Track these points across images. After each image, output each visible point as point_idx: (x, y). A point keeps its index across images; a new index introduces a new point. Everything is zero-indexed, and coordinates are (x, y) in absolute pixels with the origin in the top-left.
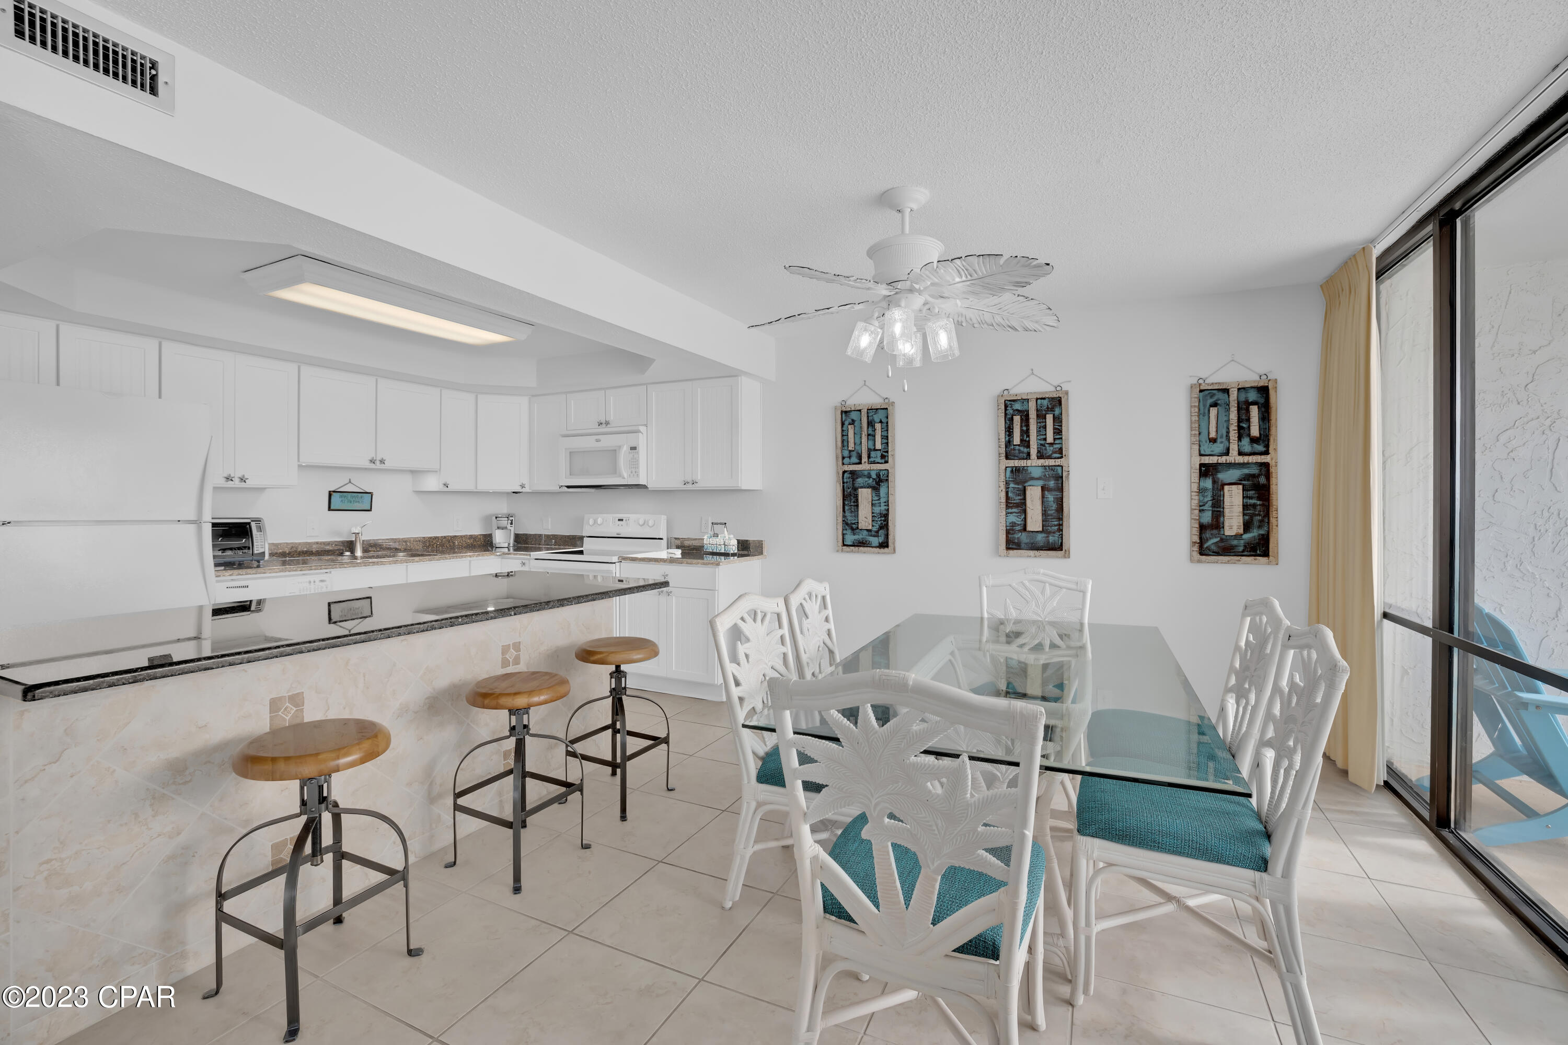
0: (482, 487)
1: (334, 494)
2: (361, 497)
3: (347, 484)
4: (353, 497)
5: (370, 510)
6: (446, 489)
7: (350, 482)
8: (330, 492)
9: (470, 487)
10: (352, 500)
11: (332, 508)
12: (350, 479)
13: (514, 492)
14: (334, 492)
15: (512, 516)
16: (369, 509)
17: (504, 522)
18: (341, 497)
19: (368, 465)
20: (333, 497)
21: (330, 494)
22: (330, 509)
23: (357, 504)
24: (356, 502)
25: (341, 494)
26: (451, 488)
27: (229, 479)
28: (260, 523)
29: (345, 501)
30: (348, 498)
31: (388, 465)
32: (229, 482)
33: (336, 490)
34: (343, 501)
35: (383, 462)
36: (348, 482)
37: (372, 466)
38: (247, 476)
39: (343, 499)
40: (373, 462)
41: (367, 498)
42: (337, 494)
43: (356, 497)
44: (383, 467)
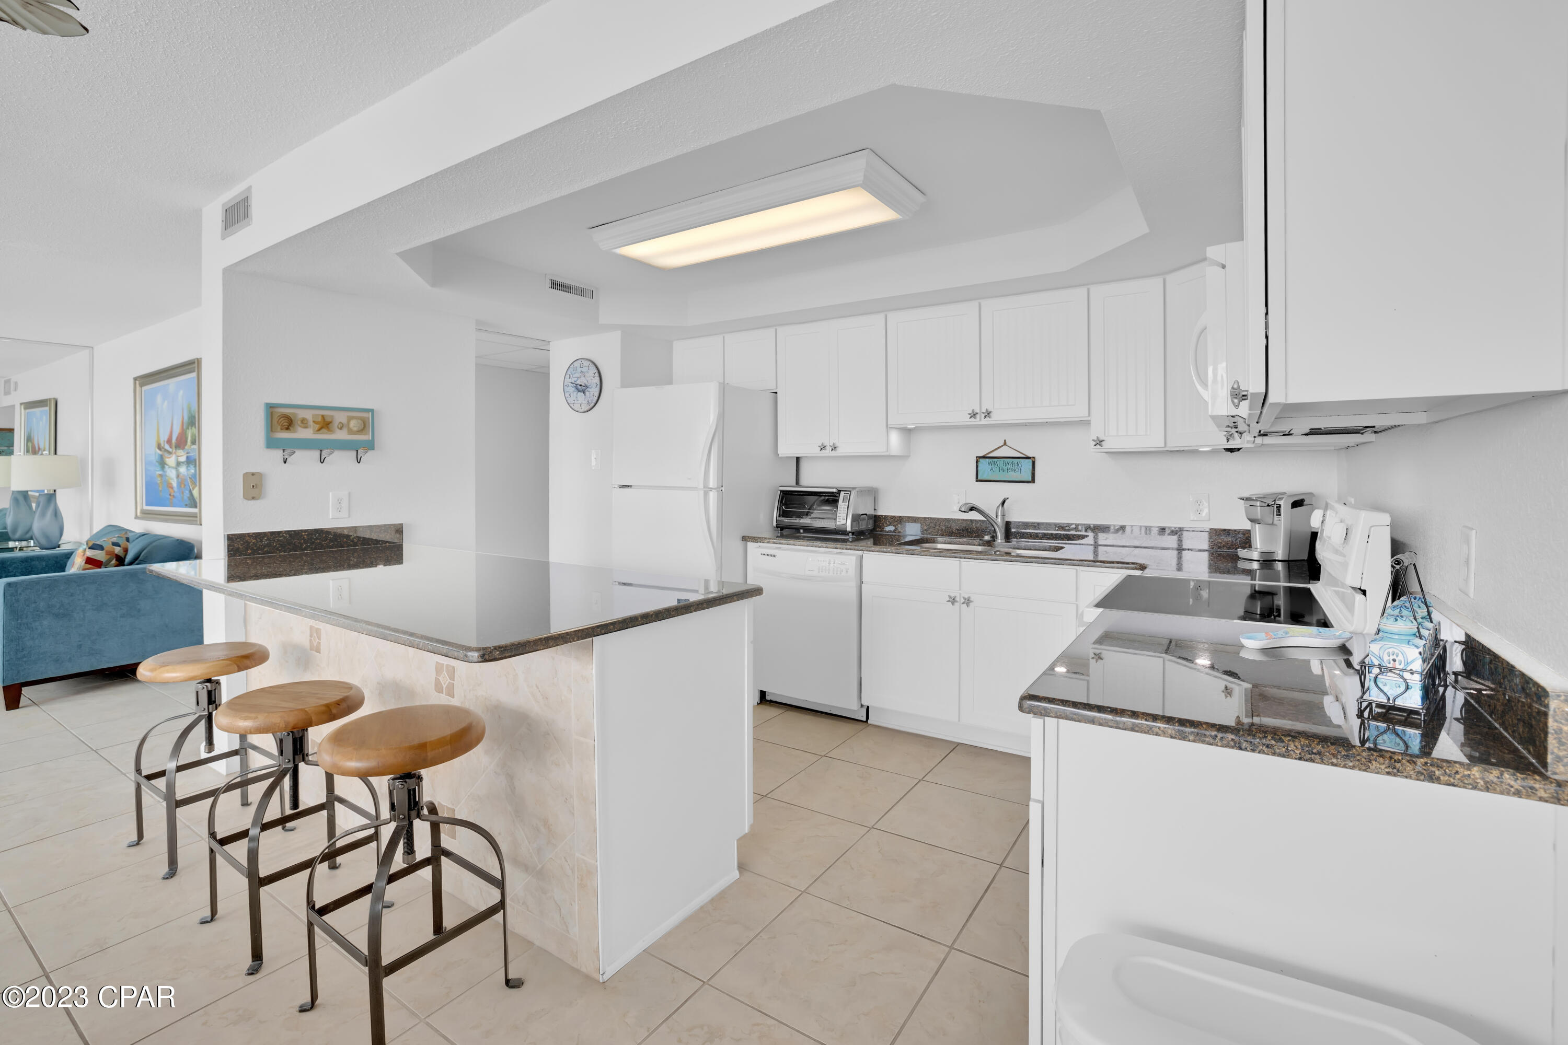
0: (1178, 444)
1: (981, 460)
2: (1018, 464)
3: (1001, 446)
4: (1008, 464)
5: (1032, 482)
6: (1100, 449)
7: (1005, 444)
8: (977, 457)
9: (1156, 442)
10: (1005, 468)
11: (979, 478)
12: (1005, 441)
13: (1225, 450)
14: (984, 457)
15: (1281, 499)
16: (1030, 479)
18: (990, 464)
19: (967, 420)
20: (980, 465)
21: (978, 459)
22: (977, 480)
23: (1014, 473)
24: (1011, 470)
25: (991, 460)
26: (1110, 446)
27: (823, 448)
28: (849, 492)
29: (997, 470)
30: (1001, 465)
31: (996, 418)
32: (823, 451)
33: (987, 454)
34: (994, 469)
35: (988, 414)
36: (1003, 444)
37: (973, 422)
38: (837, 444)
39: (993, 466)
40: (974, 415)
41: (1027, 464)
42: (987, 460)
43: (1013, 463)
44: (988, 421)
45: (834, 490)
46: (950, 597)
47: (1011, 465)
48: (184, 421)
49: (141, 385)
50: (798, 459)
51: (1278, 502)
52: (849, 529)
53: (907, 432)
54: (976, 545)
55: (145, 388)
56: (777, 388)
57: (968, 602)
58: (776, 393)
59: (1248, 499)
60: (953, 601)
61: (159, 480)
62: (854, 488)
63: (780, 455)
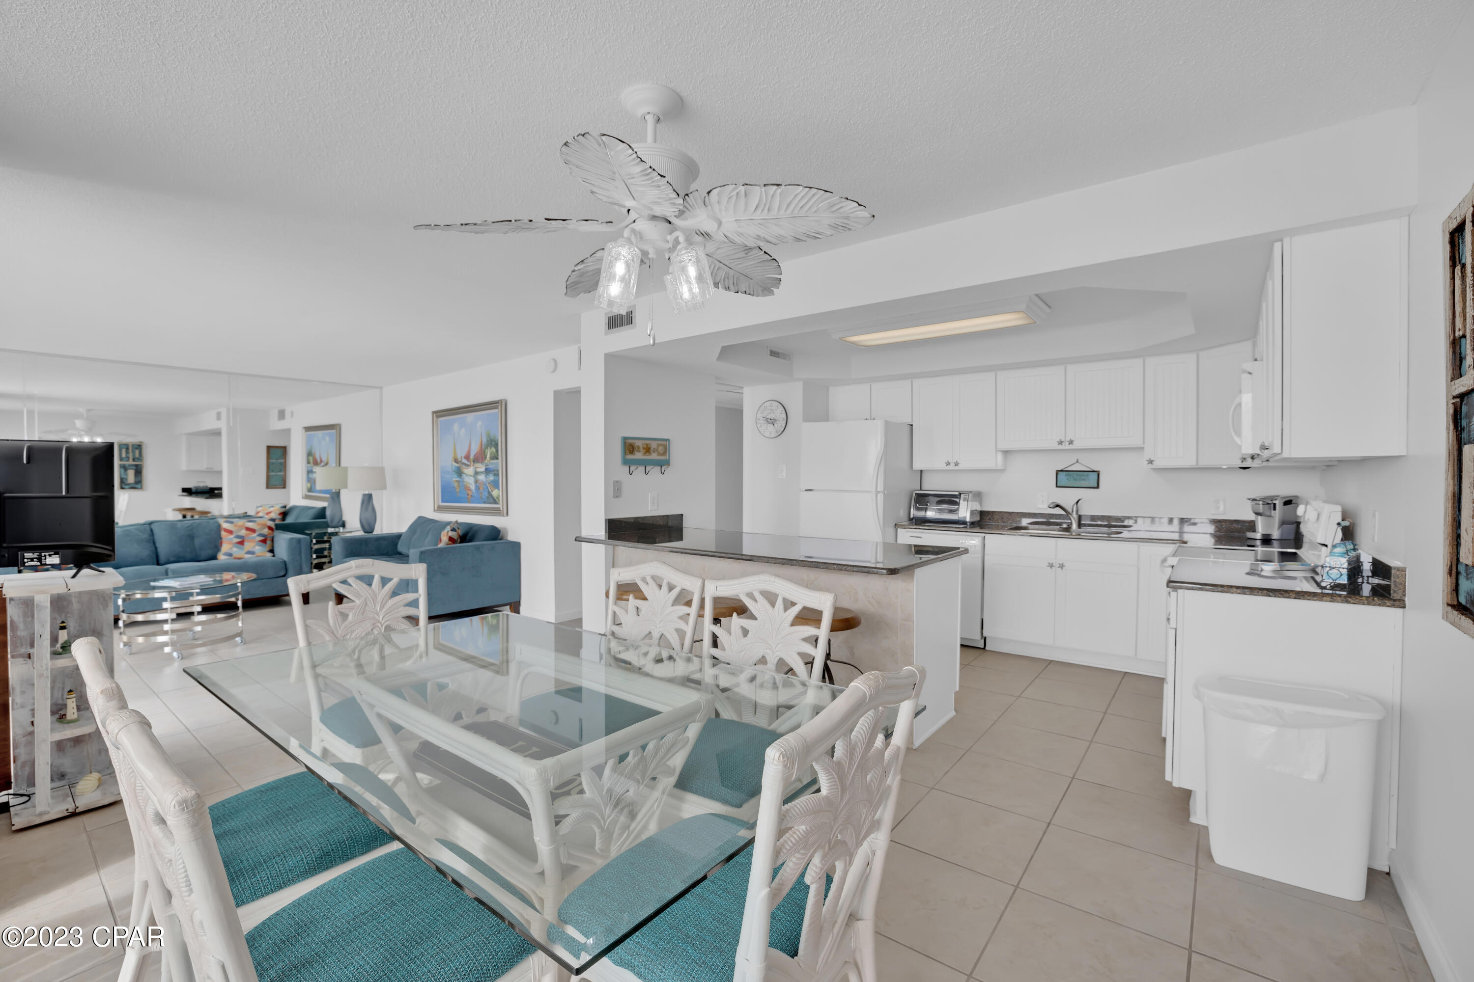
1: (1060, 473)
2: (1087, 475)
3: (1074, 464)
4: (1079, 475)
5: (1097, 488)
7: (1077, 462)
8: (1057, 471)
9: (1192, 463)
10: (1077, 478)
11: (1059, 485)
12: (1078, 459)
13: (1239, 468)
14: (1062, 471)
15: (1276, 500)
16: (1096, 486)
17: (1261, 508)
18: (1067, 475)
19: (1056, 446)
20: (1059, 476)
21: (1058, 472)
22: (1057, 486)
23: (1083, 482)
24: (1082, 480)
25: (1067, 473)
26: (1156, 464)
27: (948, 464)
28: (967, 495)
29: (1072, 479)
31: (1077, 445)
32: (948, 466)
33: (1064, 469)
34: (1069, 479)
35: (1071, 442)
36: (1075, 462)
37: (1060, 447)
38: (959, 462)
39: (1069, 477)
40: (1061, 443)
41: (1095, 475)
42: (1064, 472)
43: (1083, 475)
44: (1071, 447)
45: (957, 493)
46: (1049, 563)
47: (1082, 477)
48: (483, 443)
49: (438, 417)
50: (921, 471)
51: (1274, 502)
52: (968, 519)
53: (1006, 453)
54: (1056, 531)
55: (440, 419)
56: (912, 422)
57: (1062, 566)
58: (912, 425)
59: (1254, 500)
60: (1051, 566)
61: (456, 485)
62: (971, 492)
63: (914, 469)
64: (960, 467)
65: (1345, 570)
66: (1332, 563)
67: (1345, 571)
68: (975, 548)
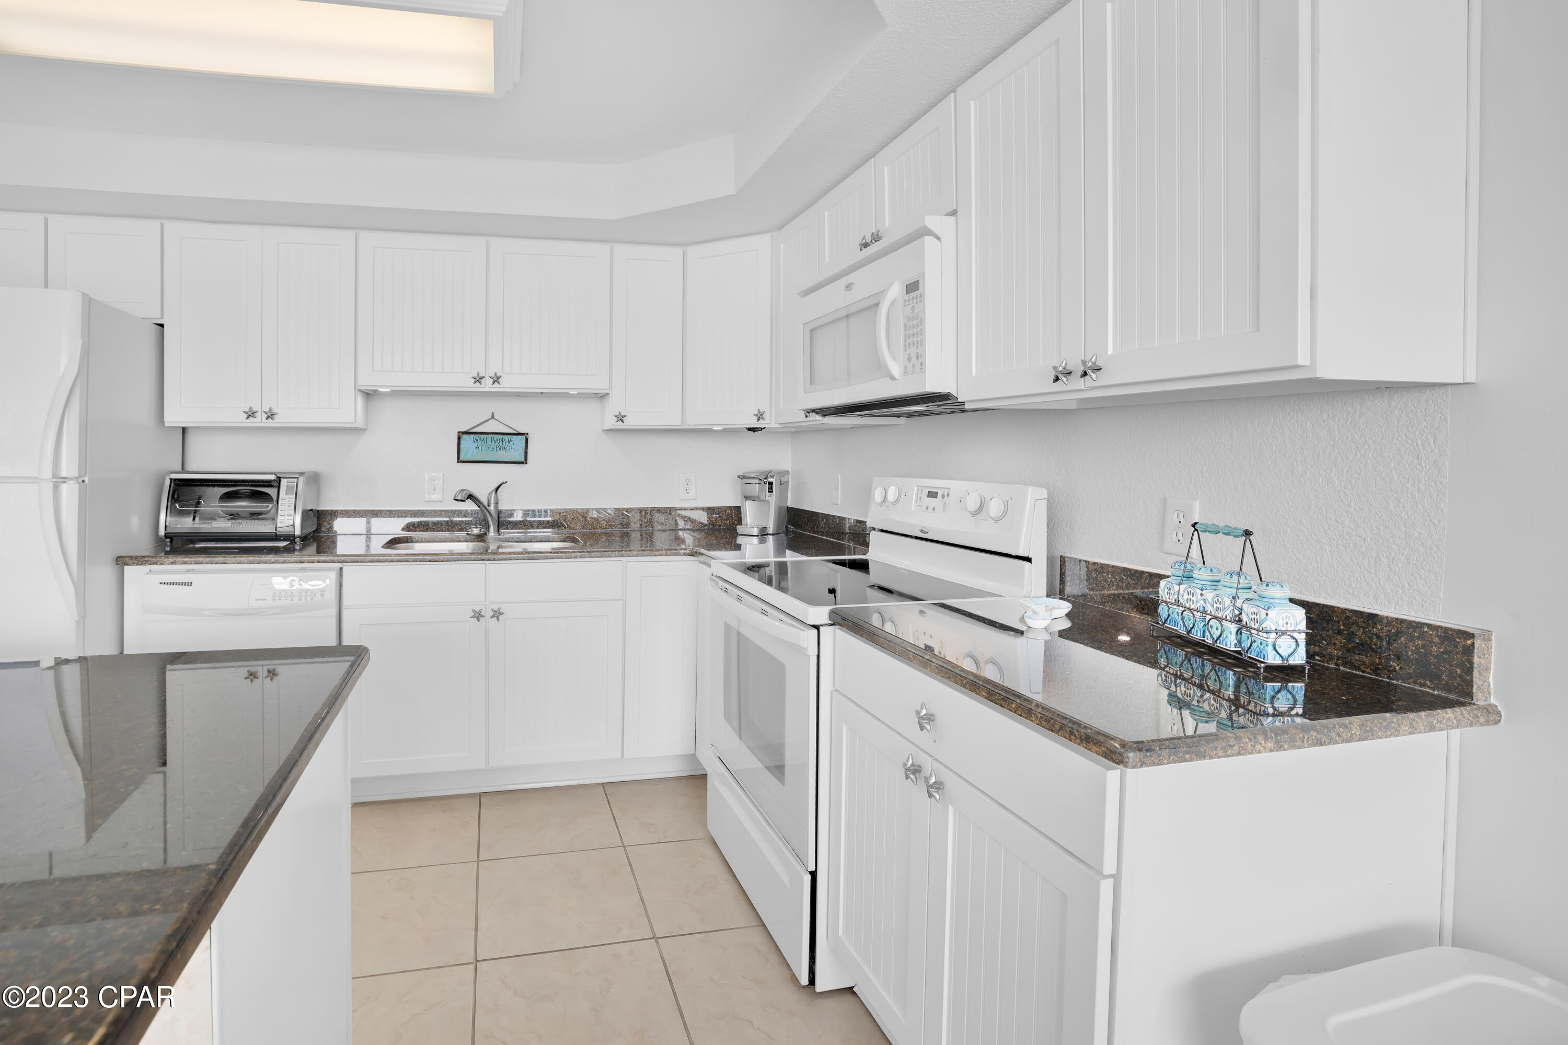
0: (694, 420)
1: (465, 436)
2: (508, 441)
3: (488, 420)
4: (493, 441)
5: (525, 462)
6: (620, 425)
7: (493, 417)
8: (458, 432)
10: (494, 446)
11: (462, 458)
12: (493, 413)
13: (750, 429)
14: (467, 432)
15: (772, 476)
16: (523, 459)
17: (755, 489)
18: (475, 441)
19: (465, 385)
20: (462, 442)
21: (460, 435)
22: (459, 461)
23: (502, 452)
24: (501, 449)
25: (476, 436)
26: (630, 422)
27: (251, 414)
28: (296, 480)
29: (484, 448)
30: (489, 442)
31: (507, 384)
32: (251, 419)
33: (469, 430)
34: (480, 447)
35: (497, 379)
36: (490, 417)
37: (475, 387)
38: (274, 411)
39: (479, 444)
40: (478, 379)
41: (519, 441)
42: (472, 436)
43: (503, 440)
44: (496, 388)
45: (272, 477)
46: (474, 611)
47: (501, 442)
50: (184, 431)
51: (770, 480)
52: (298, 532)
53: (369, 395)
54: (463, 542)
56: (163, 318)
57: (497, 614)
59: (744, 477)
60: (478, 616)
62: (302, 474)
63: (166, 425)
64: (279, 421)
65: (1303, 636)
66: (1281, 622)
67: (1302, 638)
68: (322, 595)
